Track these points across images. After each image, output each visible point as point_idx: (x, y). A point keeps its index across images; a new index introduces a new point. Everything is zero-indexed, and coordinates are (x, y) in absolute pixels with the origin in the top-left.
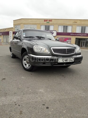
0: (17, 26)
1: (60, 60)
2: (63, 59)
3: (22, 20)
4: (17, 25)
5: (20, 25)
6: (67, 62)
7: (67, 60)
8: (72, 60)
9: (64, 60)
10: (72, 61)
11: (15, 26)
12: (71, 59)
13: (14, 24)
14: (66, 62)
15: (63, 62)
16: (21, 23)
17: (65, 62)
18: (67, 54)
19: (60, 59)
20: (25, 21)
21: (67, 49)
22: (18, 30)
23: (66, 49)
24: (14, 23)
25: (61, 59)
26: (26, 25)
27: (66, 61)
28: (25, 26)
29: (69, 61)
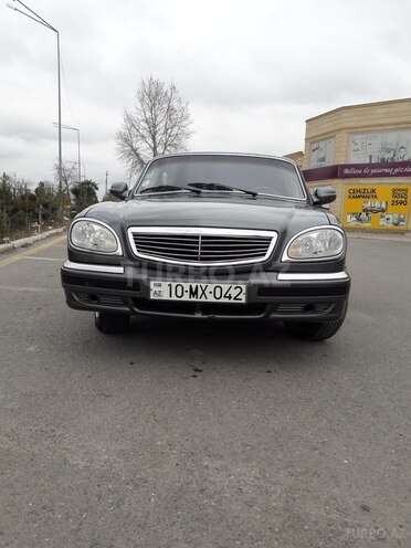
0: (322, 144)
1: (157, 289)
2: (174, 285)
3: (346, 114)
4: (321, 140)
5: (333, 137)
6: (203, 299)
7: (200, 292)
8: (234, 293)
9: (179, 288)
10: (232, 301)
11: (312, 143)
12: (225, 287)
13: (310, 135)
14: (193, 299)
15: (174, 298)
16: (339, 127)
17: (186, 297)
18: (202, 259)
19: (160, 285)
20: (356, 119)
21: (203, 237)
22: (323, 159)
23: (197, 237)
24: (308, 130)
25: (165, 285)
26: (363, 132)
27: (193, 293)
28: (358, 138)
29: (211, 299)
